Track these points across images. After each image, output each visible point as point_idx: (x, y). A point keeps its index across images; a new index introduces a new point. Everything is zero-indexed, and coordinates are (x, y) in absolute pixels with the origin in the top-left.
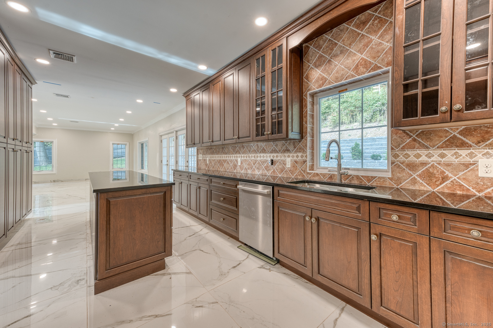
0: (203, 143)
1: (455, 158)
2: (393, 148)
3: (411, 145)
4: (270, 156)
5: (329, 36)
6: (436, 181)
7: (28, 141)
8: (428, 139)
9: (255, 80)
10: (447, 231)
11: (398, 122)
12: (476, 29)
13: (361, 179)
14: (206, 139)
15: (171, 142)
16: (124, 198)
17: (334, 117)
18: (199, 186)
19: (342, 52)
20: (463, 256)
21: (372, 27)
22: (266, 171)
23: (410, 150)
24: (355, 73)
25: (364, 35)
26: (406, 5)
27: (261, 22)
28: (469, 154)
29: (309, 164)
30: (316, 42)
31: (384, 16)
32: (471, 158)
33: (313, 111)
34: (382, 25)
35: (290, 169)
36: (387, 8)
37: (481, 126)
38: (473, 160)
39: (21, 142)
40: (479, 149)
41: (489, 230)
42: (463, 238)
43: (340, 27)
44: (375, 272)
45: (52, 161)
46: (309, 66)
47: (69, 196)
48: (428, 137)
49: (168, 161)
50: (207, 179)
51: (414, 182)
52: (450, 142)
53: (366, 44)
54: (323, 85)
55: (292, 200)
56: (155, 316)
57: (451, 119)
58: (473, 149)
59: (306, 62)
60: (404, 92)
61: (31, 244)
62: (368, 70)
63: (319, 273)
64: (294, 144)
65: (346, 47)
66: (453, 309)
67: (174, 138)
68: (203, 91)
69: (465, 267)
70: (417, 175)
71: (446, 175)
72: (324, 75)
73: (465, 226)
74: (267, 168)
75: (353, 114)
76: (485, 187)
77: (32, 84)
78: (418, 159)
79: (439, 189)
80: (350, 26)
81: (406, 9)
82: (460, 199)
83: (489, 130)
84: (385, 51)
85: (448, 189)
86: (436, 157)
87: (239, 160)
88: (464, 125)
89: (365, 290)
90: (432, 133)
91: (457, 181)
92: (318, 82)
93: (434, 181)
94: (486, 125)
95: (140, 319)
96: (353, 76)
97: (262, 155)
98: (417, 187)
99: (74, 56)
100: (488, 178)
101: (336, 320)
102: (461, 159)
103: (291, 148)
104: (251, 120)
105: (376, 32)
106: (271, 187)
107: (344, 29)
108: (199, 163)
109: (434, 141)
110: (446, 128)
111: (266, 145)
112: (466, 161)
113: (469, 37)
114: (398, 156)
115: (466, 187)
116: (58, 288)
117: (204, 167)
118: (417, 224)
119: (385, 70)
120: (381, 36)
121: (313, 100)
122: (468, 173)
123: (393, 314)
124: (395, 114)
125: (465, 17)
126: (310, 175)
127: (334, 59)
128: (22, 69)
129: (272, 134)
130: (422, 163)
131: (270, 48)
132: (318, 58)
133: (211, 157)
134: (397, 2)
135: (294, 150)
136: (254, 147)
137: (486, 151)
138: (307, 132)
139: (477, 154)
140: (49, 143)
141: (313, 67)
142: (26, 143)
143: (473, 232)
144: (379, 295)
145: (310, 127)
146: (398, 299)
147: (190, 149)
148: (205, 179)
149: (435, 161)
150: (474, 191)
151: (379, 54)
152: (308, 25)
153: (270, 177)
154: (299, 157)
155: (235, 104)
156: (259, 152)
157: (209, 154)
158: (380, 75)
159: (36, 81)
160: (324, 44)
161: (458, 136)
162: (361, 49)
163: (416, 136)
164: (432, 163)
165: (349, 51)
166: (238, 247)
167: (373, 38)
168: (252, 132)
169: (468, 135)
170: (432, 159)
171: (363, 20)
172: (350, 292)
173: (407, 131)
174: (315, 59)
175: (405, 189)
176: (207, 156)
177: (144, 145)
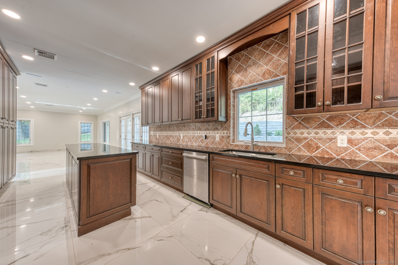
0: (155, 123)
1: (324, 135)
2: (287, 128)
3: (298, 126)
4: (204, 133)
5: (245, 53)
6: (313, 150)
7: (13, 120)
8: (308, 123)
9: (194, 79)
10: (323, 180)
11: (292, 112)
12: (338, 55)
13: (267, 148)
14: (157, 120)
15: (129, 122)
16: (101, 164)
17: (242, 106)
18: (152, 154)
19: (254, 64)
20: (333, 196)
21: (273, 49)
22: (201, 143)
23: (297, 129)
24: (263, 78)
25: (269, 53)
26: (296, 37)
27: (201, 39)
28: (332, 132)
29: (231, 138)
30: (237, 56)
31: (281, 42)
32: (333, 135)
33: (234, 103)
34: (280, 48)
35: (218, 142)
36: (283, 37)
37: (339, 115)
38: (334, 136)
39: (7, 120)
40: (337, 129)
41: (347, 179)
42: (332, 185)
43: (253, 47)
44: (279, 209)
45: (30, 136)
46: (232, 72)
47: (46, 163)
48: (308, 121)
49: (126, 136)
50: (159, 149)
51: (300, 150)
52: (321, 125)
53: (270, 60)
54: (242, 85)
55: (223, 163)
56: (128, 249)
57: (324, 110)
58: (334, 129)
59: (230, 69)
60: (295, 92)
61: (15, 202)
62: (271, 77)
63: (241, 212)
64: (221, 125)
65: (257, 61)
66: (326, 229)
67: (131, 119)
68: (155, 86)
69: (333, 203)
70: (301, 146)
71: (318, 145)
72: (242, 78)
73: (334, 177)
74: (202, 141)
75: (254, 105)
76: (341, 153)
77: (16, 75)
78: (302, 135)
79: (315, 154)
80: (259, 47)
81: (296, 39)
82: (327, 160)
83: (344, 117)
84: (282, 65)
85: (320, 154)
86: (313, 134)
87: (182, 135)
88: (330, 114)
89: (272, 221)
90: (310, 119)
91: (325, 149)
92: (238, 83)
93: (312, 149)
94: (342, 115)
95: (116, 252)
96: (261, 80)
97: (198, 132)
98: (301, 153)
99: (56, 55)
100: (343, 147)
101: (254, 242)
102: (328, 135)
103: (219, 127)
104: (192, 107)
105: (276, 52)
106: (208, 154)
107: (255, 49)
108: (151, 138)
109: (312, 124)
110: (319, 116)
111: (201, 125)
112: (330, 137)
113: (334, 60)
114: (290, 133)
115: (330, 153)
116: (47, 234)
117: (155, 141)
118: (305, 177)
119: (282, 78)
120: (279, 55)
121: (234, 95)
122: (331, 144)
123: (289, 235)
124: (290, 106)
125: (332, 48)
126: (233, 146)
127: (249, 68)
128: (10, 62)
129: (207, 117)
130: (304, 138)
131: (206, 58)
132: (238, 67)
133: (160, 133)
134: (291, 34)
135: (221, 129)
136: (192, 126)
137: (342, 130)
138: (230, 117)
139: (337, 132)
140: (25, 122)
141: (234, 72)
142: (12, 122)
143: (339, 181)
144: (281, 223)
145: (232, 113)
146: (293, 225)
147: (144, 127)
148: (157, 149)
149: (312, 137)
150: (335, 155)
151: (278, 67)
152: (233, 44)
153: (204, 147)
154: (225, 133)
155: (179, 96)
156: (196, 130)
157: (159, 131)
158: (279, 80)
159: (20, 73)
160: (242, 58)
161: (326, 121)
162: (266, 62)
163: (301, 121)
164: (311, 138)
165: (259, 63)
166: (182, 197)
167: (274, 56)
168: (192, 116)
169: (332, 121)
170: (311, 135)
171: (268, 44)
172: (262, 223)
173: (295, 117)
174: (236, 68)
175: (294, 154)
176: (157, 133)
177: (107, 124)
